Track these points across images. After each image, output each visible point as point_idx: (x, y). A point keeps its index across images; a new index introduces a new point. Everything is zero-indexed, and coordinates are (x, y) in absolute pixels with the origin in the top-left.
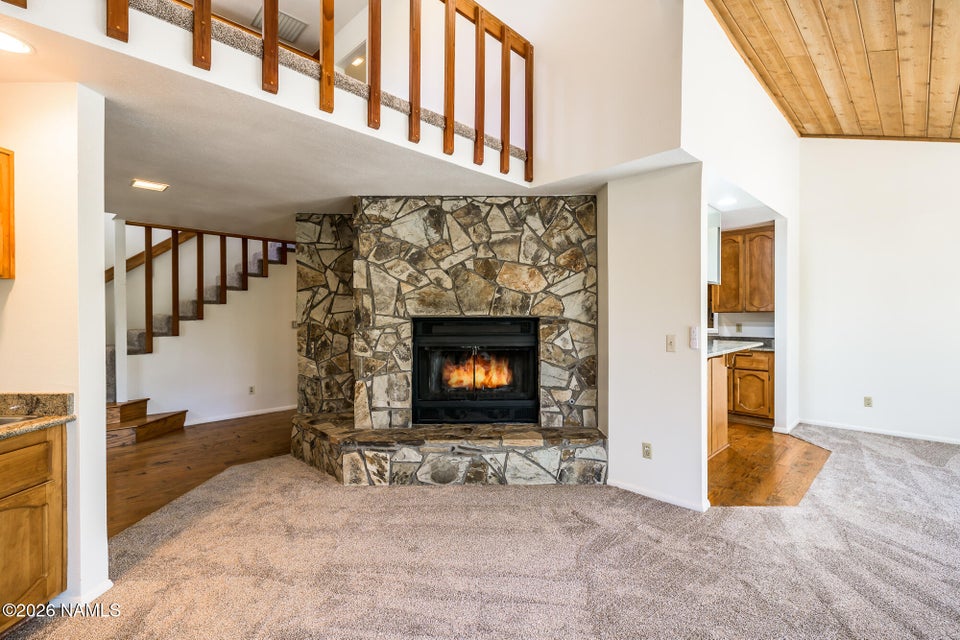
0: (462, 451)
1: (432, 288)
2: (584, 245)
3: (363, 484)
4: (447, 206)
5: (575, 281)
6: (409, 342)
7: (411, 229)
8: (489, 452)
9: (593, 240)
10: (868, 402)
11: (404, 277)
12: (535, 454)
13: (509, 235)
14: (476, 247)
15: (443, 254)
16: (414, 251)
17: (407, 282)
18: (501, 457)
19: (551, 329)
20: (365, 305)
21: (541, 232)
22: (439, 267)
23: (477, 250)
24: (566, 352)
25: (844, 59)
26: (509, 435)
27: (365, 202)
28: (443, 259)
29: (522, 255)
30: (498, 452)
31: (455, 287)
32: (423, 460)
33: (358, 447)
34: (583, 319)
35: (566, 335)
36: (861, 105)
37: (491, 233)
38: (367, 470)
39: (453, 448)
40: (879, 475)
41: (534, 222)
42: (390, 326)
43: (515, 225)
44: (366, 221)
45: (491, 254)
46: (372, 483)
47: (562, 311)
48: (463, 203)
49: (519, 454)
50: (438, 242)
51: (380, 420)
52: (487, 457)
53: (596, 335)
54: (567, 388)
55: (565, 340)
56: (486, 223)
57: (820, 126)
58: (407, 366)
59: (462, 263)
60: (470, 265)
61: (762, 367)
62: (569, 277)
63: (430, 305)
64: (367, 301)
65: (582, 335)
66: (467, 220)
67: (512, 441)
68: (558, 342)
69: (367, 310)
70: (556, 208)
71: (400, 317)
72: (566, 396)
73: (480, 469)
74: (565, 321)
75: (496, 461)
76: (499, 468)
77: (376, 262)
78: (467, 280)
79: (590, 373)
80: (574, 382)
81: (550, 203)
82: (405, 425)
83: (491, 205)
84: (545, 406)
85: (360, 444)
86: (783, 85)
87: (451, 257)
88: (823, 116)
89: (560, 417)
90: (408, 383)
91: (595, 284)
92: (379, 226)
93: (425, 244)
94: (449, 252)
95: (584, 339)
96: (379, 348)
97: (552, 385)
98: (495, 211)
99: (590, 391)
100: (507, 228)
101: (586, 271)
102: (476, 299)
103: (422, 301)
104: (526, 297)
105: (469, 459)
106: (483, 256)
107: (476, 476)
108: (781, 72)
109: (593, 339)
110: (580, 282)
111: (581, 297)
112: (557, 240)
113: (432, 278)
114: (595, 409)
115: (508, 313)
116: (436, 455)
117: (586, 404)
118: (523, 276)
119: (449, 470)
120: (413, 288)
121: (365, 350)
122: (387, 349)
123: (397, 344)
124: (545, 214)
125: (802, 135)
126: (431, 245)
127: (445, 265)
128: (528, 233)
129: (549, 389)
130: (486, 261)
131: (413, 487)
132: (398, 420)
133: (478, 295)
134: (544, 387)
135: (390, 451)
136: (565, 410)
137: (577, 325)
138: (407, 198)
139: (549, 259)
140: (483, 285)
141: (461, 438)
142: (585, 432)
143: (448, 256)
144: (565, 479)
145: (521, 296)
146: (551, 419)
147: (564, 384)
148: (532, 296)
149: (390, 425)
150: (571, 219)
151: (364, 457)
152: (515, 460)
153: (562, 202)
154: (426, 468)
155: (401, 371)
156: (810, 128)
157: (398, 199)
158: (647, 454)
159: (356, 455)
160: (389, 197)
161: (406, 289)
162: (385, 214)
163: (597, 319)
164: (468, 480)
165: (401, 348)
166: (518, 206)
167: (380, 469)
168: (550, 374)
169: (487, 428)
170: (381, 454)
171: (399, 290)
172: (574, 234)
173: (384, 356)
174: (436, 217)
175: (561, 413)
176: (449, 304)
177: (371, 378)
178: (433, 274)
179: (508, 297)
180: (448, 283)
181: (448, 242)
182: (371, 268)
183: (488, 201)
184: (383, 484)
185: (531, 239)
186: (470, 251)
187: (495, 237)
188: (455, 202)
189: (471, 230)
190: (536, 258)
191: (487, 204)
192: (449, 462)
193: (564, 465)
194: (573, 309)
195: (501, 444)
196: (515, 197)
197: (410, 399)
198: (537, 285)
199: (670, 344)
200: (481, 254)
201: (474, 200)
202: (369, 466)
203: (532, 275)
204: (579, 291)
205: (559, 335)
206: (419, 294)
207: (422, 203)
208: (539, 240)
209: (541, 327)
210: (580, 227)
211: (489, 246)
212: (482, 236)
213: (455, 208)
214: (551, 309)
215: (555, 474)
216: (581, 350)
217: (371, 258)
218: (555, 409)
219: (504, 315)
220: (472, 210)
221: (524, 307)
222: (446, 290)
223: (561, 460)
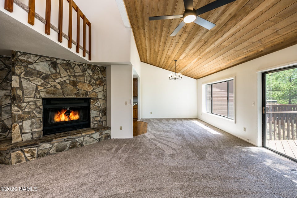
0: (68, 140)
1: (52, 88)
2: (103, 79)
3: (23, 162)
4: (58, 62)
5: (101, 88)
6: (41, 107)
7: (43, 67)
8: (78, 138)
9: (105, 78)
10: (151, 113)
11: (39, 84)
12: (92, 135)
13: (82, 74)
14: (70, 76)
15: (57, 77)
16: (44, 75)
17: (41, 86)
18: (82, 139)
19: (94, 101)
20: (18, 94)
21: (91, 74)
22: (55, 81)
23: (70, 77)
24: (98, 107)
25: (151, 51)
26: (84, 132)
27: (19, 54)
28: (57, 79)
29: (85, 80)
30: (81, 137)
31: (62, 88)
32: (52, 146)
33: (20, 149)
34: (103, 98)
35: (99, 102)
36: (152, 59)
37: (75, 73)
38: (25, 156)
39: (65, 140)
40: (155, 125)
41: (89, 71)
42: (32, 101)
43: (83, 71)
44: (20, 61)
45: (75, 79)
46: (27, 160)
47: (97, 96)
48: (65, 62)
49: (88, 136)
50: (55, 73)
51: (27, 137)
52: (77, 140)
53: (106, 102)
54: (99, 116)
55: (98, 104)
56: (74, 69)
57: (144, 61)
58: (40, 116)
59: (65, 81)
60: (68, 82)
61: (135, 108)
62: (99, 87)
63: (51, 94)
64: (19, 92)
65: (103, 102)
66: (67, 67)
67: (85, 133)
68: (96, 104)
69: (19, 96)
70: (96, 68)
71: (38, 98)
72: (99, 119)
73: (75, 144)
74: (98, 99)
75: (80, 140)
76: (81, 142)
77: (25, 77)
78: (67, 86)
79: (105, 112)
80: (101, 115)
81: (94, 67)
82: (40, 137)
83: (76, 64)
84: (93, 122)
85: (21, 147)
86: (141, 51)
87: (60, 78)
88: (145, 59)
89: (97, 124)
90: (41, 122)
91: (106, 89)
92: (27, 64)
93: (49, 73)
94: (59, 77)
95: (103, 103)
96: (26, 110)
97: (94, 116)
98: (77, 66)
99: (105, 117)
100: (81, 72)
101: (104, 86)
102: (70, 92)
103: (48, 93)
104: (87, 92)
105: (71, 142)
106: (73, 79)
107: (73, 146)
108: (141, 49)
109: (105, 103)
110: (102, 89)
111: (102, 92)
112: (96, 77)
113: (52, 85)
114: (106, 121)
115: (81, 97)
116: (58, 143)
117: (104, 120)
118: (86, 86)
119: (63, 147)
120: (43, 88)
121: (18, 111)
122: (30, 110)
123: (35, 108)
124: (93, 69)
125: (141, 61)
126: (51, 74)
127: (58, 81)
128: (87, 74)
129: (94, 117)
130: (74, 81)
131: (48, 156)
132: (35, 136)
133: (71, 91)
134: (92, 117)
135: (37, 147)
136: (98, 123)
137: (101, 100)
138: (41, 56)
139: (93, 82)
140: (72, 88)
141: (67, 136)
142: (104, 127)
143: (59, 78)
144: (100, 140)
145: (85, 92)
146: (94, 126)
147: (98, 115)
148: (89, 92)
149: (32, 138)
150: (100, 72)
151: (23, 152)
152: (86, 138)
153: (97, 67)
154: (54, 148)
155: (37, 118)
156: (143, 60)
157: (37, 56)
158: (121, 129)
159: (19, 152)
160: (32, 54)
161: (40, 88)
162: (29, 60)
163: (106, 98)
164: (70, 148)
165: (38, 110)
166: (85, 66)
167: (32, 154)
168: (94, 113)
169: (74, 132)
170: (32, 149)
171: (37, 88)
172: (100, 76)
173: (29, 113)
174: (54, 64)
175: (97, 123)
176: (59, 94)
177: (22, 122)
178: (53, 84)
179: (81, 92)
180: (59, 87)
181: (59, 74)
182: (22, 80)
183: (74, 63)
184: (34, 159)
185: (88, 76)
186: (68, 77)
187: (76, 74)
188: (62, 61)
189: (68, 71)
190: (90, 81)
191: (74, 64)
192: (63, 144)
193: (100, 136)
194: (100, 96)
195: (82, 135)
196: (83, 63)
197: (42, 127)
198: (90, 89)
199: (126, 103)
200: (72, 79)
201: (69, 62)
202: (26, 154)
203: (89, 86)
204: (102, 91)
205: (97, 102)
206: (47, 90)
207: (47, 59)
208: (91, 77)
209: (91, 101)
210: (102, 74)
211: (75, 76)
212: (72, 73)
213: (62, 63)
214: (94, 96)
215: (98, 139)
216: (102, 106)
217: (22, 76)
218: (96, 122)
219: (80, 97)
220: (68, 65)
221: (87, 95)
222: (58, 89)
223: (100, 135)
